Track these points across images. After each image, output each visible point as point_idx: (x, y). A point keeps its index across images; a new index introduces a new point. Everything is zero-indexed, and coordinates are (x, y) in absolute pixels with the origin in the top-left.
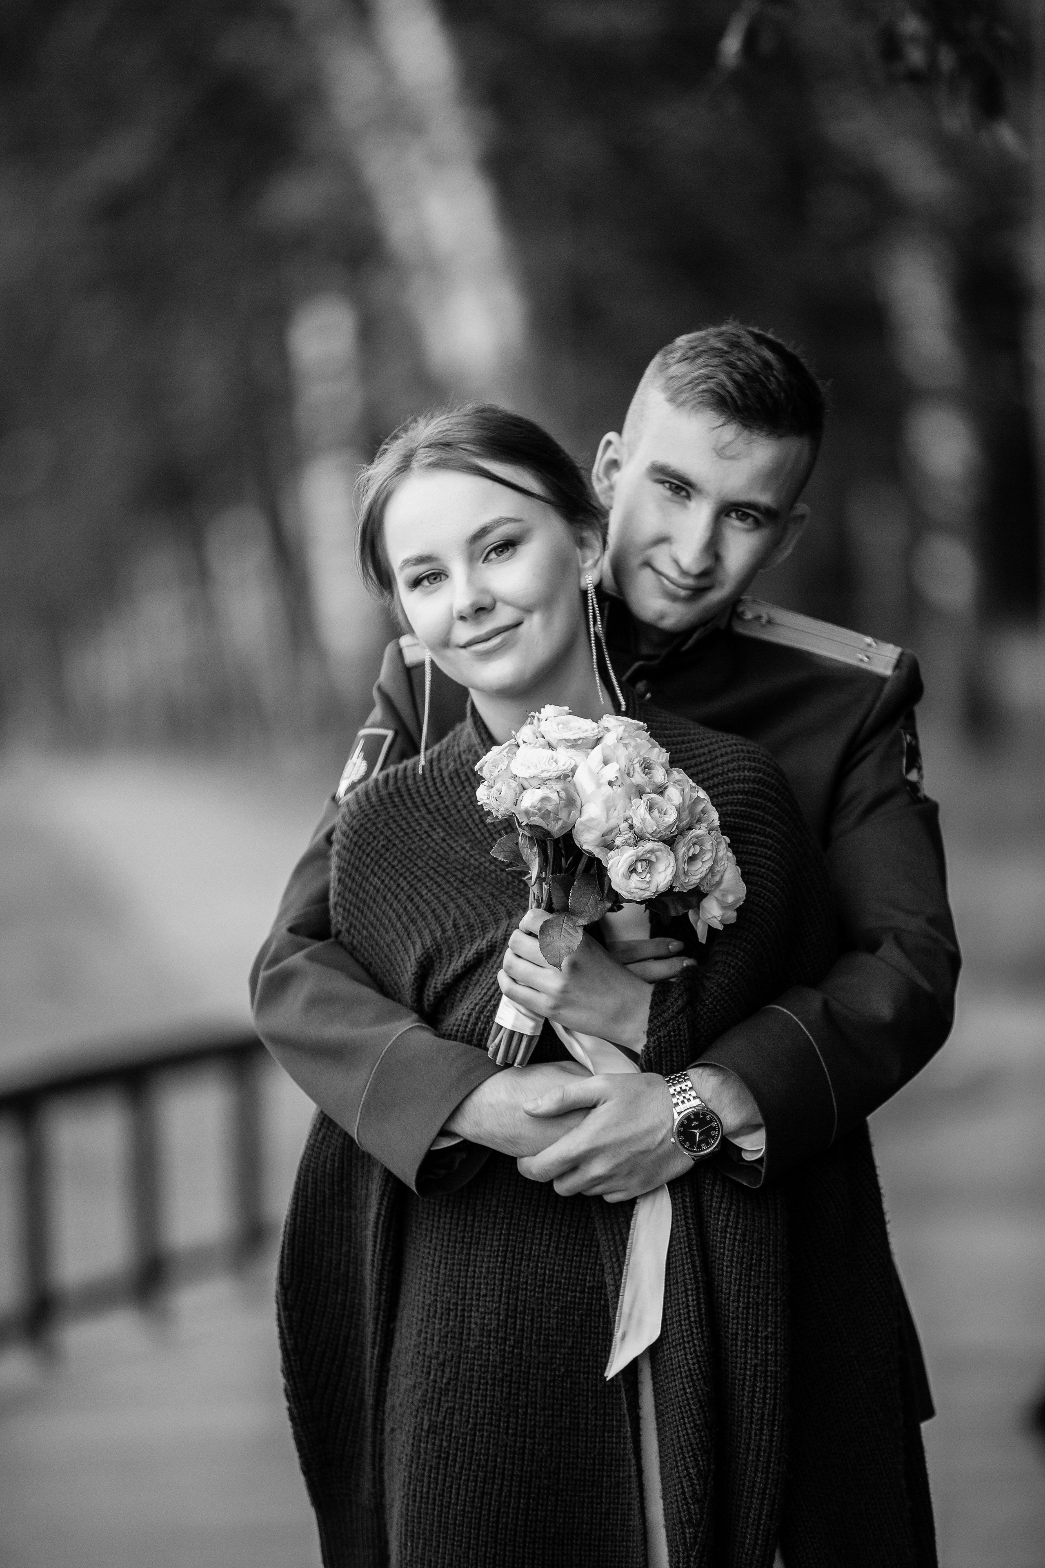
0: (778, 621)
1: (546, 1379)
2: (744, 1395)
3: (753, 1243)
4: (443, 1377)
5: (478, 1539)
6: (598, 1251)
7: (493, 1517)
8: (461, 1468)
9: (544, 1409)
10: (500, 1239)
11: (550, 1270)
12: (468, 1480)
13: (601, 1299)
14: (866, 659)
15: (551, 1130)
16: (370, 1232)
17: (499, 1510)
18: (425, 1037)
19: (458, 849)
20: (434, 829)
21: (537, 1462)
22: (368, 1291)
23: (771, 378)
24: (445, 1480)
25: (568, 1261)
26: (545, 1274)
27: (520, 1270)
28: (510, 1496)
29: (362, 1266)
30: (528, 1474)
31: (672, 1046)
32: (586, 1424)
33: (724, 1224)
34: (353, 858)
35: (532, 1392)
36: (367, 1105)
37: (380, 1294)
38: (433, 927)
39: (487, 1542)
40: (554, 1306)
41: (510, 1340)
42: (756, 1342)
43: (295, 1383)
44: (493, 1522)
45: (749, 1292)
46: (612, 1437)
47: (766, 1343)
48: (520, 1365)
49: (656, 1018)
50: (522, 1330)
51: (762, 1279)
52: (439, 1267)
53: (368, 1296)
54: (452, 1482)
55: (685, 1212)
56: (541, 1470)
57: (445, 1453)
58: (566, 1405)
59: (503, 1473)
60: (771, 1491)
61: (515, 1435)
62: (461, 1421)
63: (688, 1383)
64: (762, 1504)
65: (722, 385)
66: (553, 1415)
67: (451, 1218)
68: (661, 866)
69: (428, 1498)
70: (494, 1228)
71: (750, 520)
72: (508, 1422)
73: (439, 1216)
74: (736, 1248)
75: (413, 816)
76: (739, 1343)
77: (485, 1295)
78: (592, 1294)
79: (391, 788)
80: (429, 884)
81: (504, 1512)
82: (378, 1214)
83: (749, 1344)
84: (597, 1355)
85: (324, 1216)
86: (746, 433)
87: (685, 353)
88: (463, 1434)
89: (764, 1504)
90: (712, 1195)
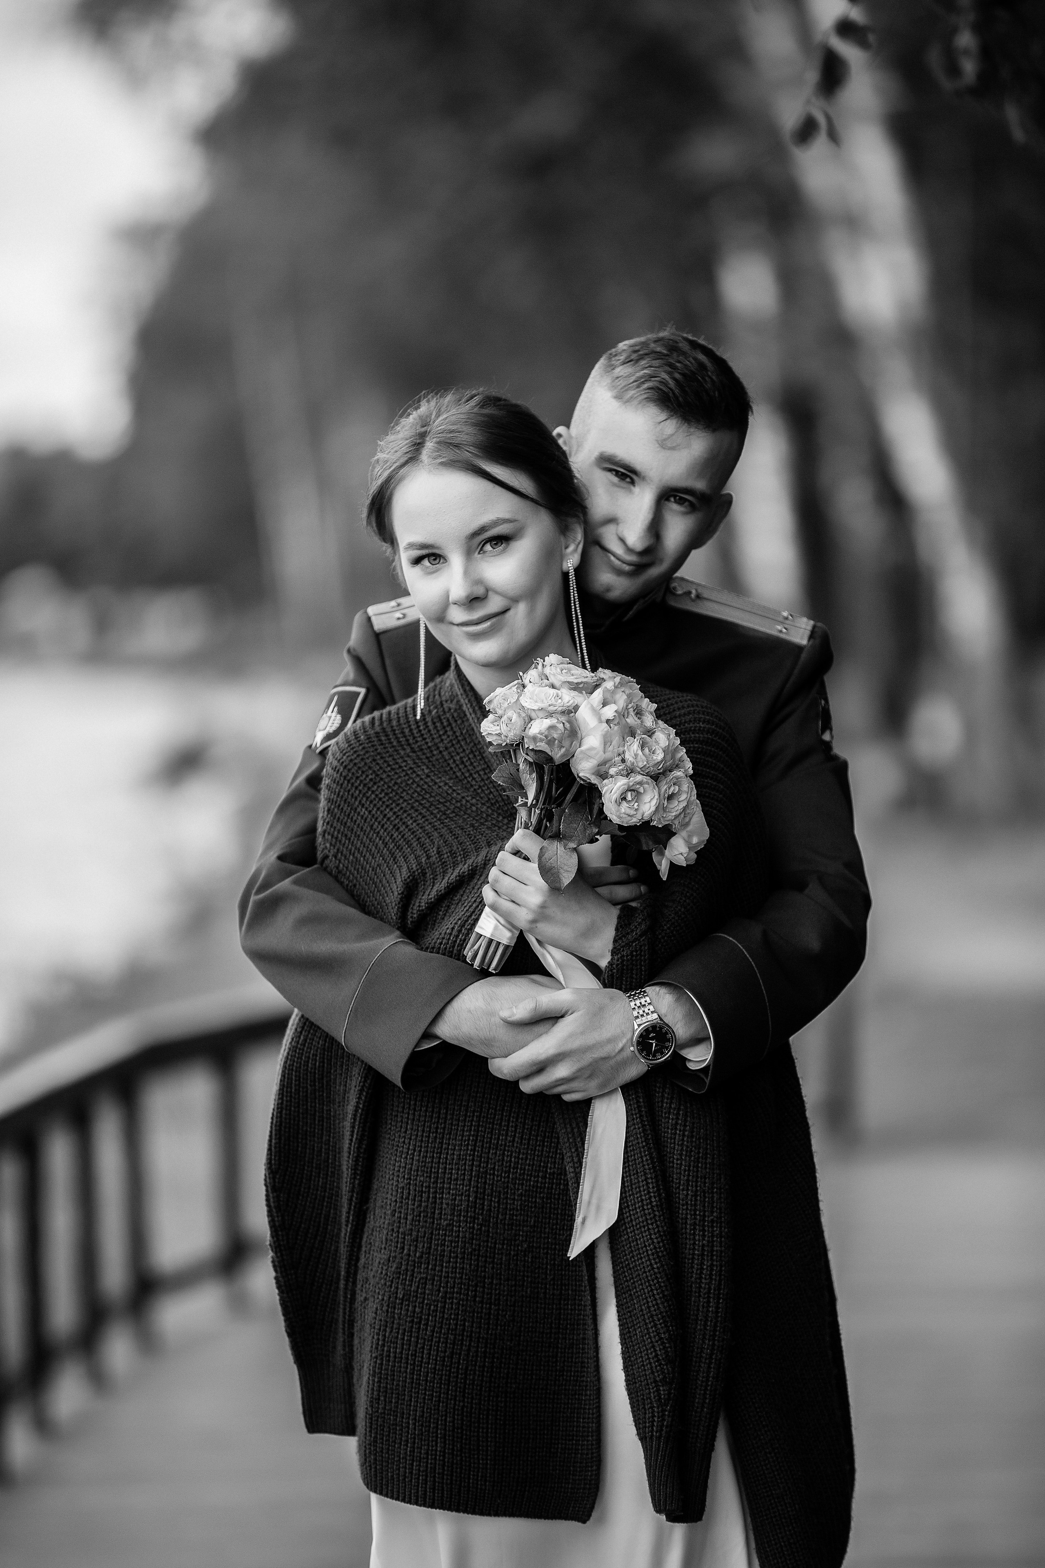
0: (705, 596)
1: (510, 1254)
2: (693, 1272)
3: (699, 1138)
4: (416, 1251)
5: (448, 1394)
6: (558, 1142)
7: (462, 1374)
8: (433, 1331)
9: (508, 1280)
10: (471, 1130)
11: (515, 1157)
12: (439, 1342)
13: (560, 1184)
14: (784, 630)
15: (523, 1035)
16: (347, 1124)
17: (467, 1368)
18: (409, 950)
19: (441, 784)
20: (419, 766)
21: (501, 1326)
22: (345, 1175)
23: (707, 378)
24: (417, 1342)
25: (532, 1150)
26: (510, 1161)
27: (488, 1158)
28: (477, 1356)
29: (339, 1153)
30: (493, 1337)
31: (633, 965)
32: (545, 1293)
33: (674, 1122)
34: (342, 790)
35: (497, 1265)
36: (355, 1011)
37: (355, 1178)
38: (419, 853)
39: (456, 1396)
40: (518, 1189)
41: (478, 1219)
42: (704, 1226)
43: (282, 1255)
44: (461, 1379)
45: (697, 1182)
46: (568, 1304)
47: (712, 1227)
48: (487, 1241)
49: (620, 938)
50: (490, 1210)
51: (707, 1170)
52: (413, 1154)
53: (345, 1180)
54: (424, 1344)
55: (640, 1111)
56: (504, 1333)
57: (417, 1318)
58: (528, 1277)
59: (471, 1336)
60: (717, 1356)
61: (482, 1302)
62: (432, 1289)
63: (654, 1259)
64: (709, 1367)
65: (663, 383)
66: (515, 1285)
67: (426, 1111)
68: (647, 798)
69: (401, 1358)
70: (465, 1120)
71: (687, 503)
72: (476, 1291)
73: (415, 1110)
74: (685, 1143)
75: (399, 754)
76: (688, 1227)
77: (457, 1179)
78: (553, 1179)
79: (378, 729)
80: (414, 815)
81: (471, 1370)
82: (357, 1107)
83: (697, 1227)
84: (556, 1233)
85: (307, 1109)
86: (685, 426)
87: (629, 356)
88: (434, 1301)
89: (711, 1368)
90: (663, 1096)
